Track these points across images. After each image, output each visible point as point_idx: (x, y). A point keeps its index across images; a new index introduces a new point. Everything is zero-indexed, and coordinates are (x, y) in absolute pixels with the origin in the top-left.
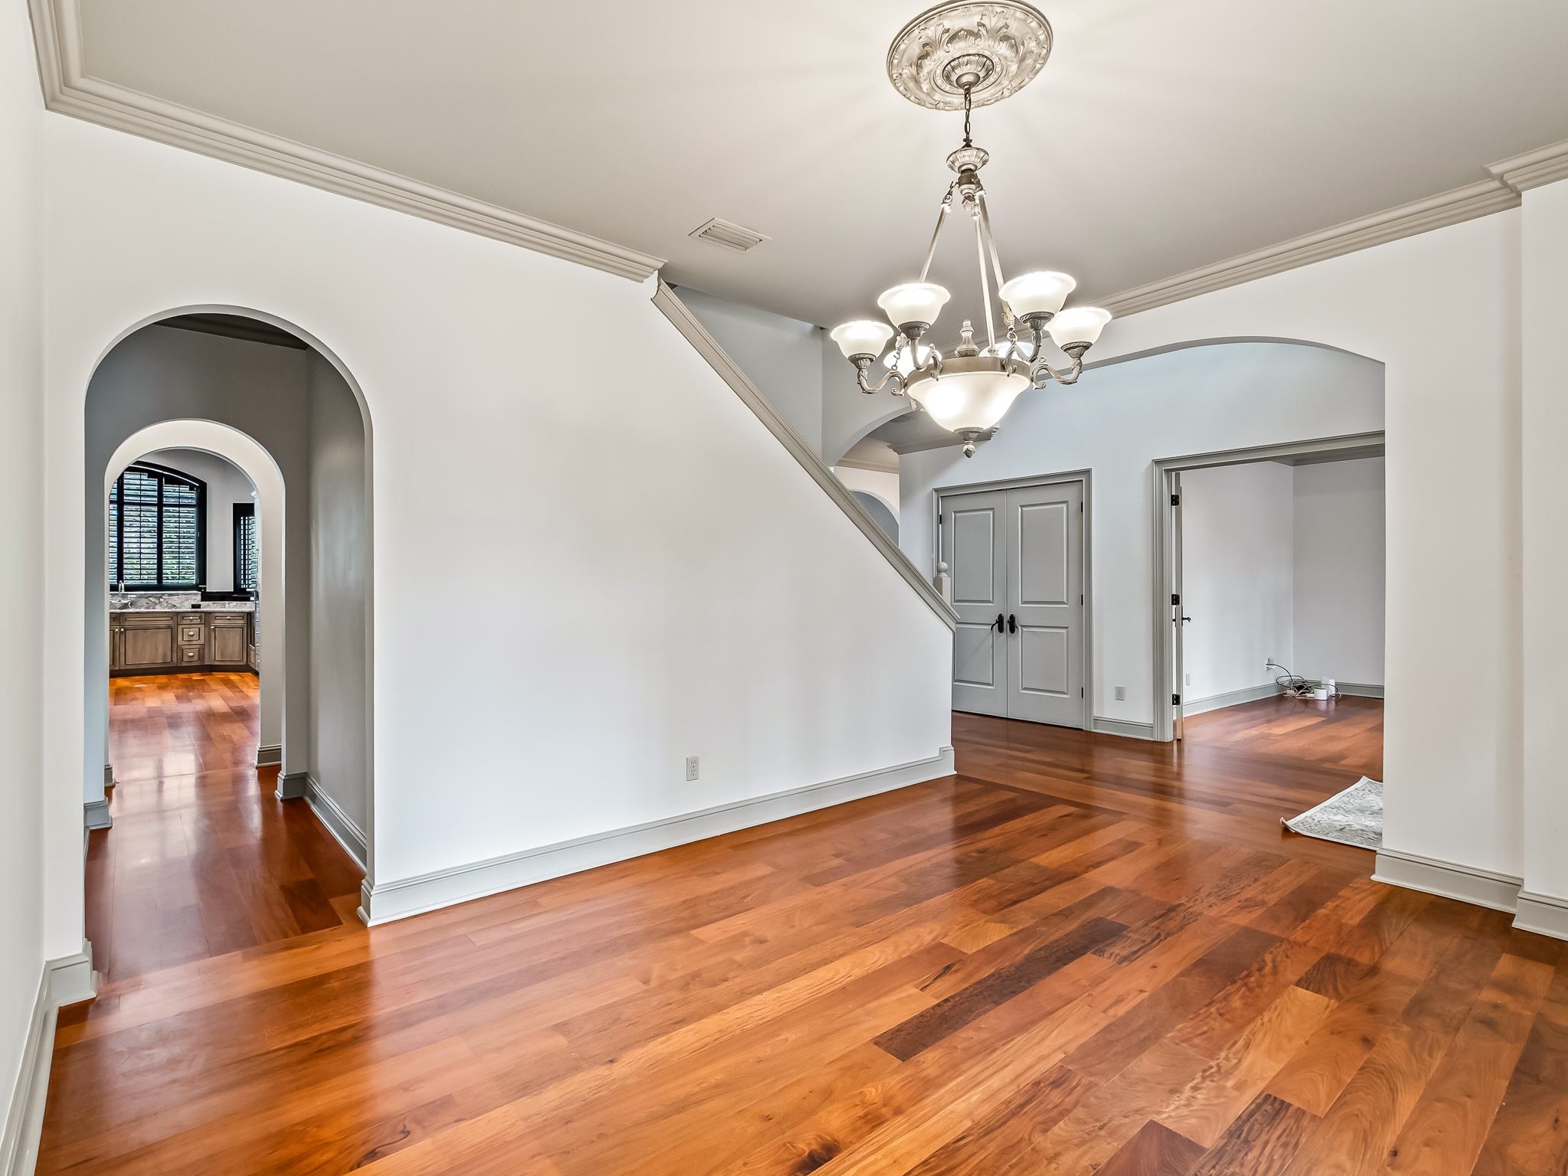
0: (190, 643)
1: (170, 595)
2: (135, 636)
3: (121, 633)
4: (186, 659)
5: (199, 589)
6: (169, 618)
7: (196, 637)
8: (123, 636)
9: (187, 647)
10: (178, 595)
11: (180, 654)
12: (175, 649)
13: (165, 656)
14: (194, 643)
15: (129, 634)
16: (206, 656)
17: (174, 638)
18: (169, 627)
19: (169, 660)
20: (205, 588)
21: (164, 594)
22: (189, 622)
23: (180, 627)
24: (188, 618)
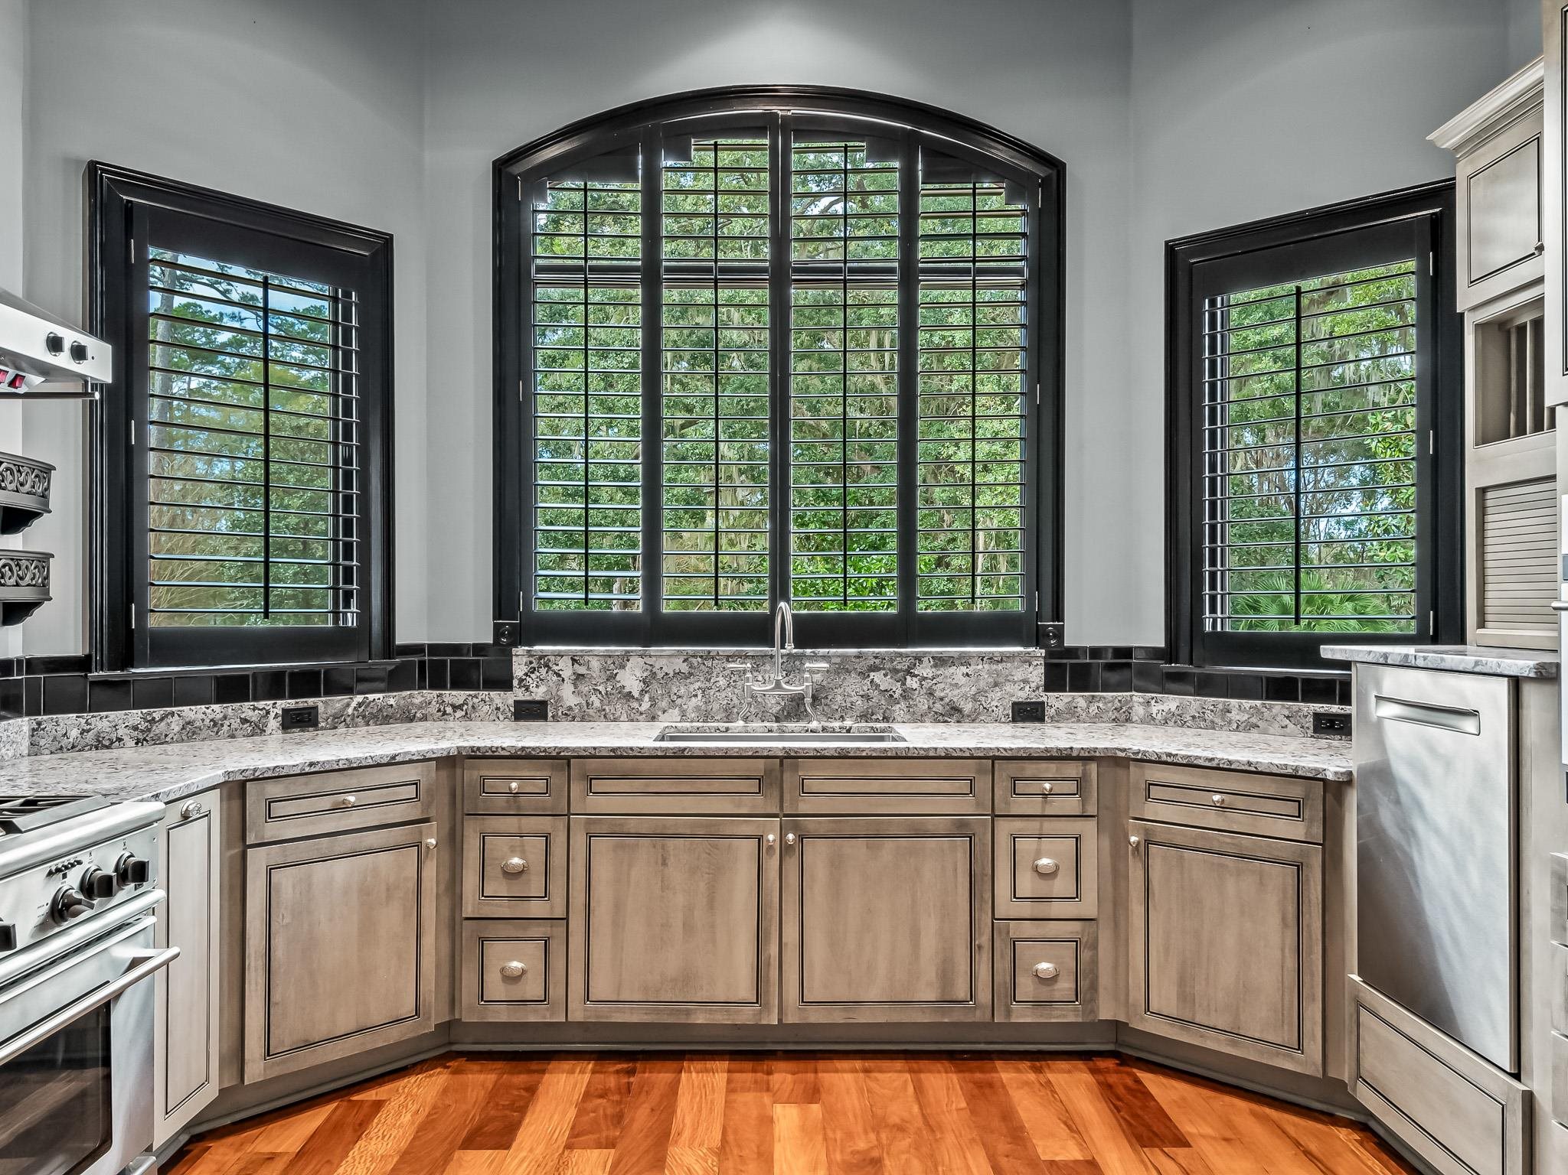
0: (1041, 910)
1: (940, 661)
2: (836, 864)
3: (785, 849)
4: (1026, 988)
5: (1038, 638)
6: (964, 787)
7: (1063, 885)
8: (792, 864)
9: (1028, 929)
10: (964, 660)
11: (1003, 965)
12: (984, 939)
13: (945, 976)
14: (1057, 909)
15: (817, 853)
16: (1105, 979)
17: (980, 883)
18: (961, 829)
19: (962, 992)
20: (1059, 634)
21: (919, 658)
22: (1033, 806)
23: (1004, 828)
24: (1033, 787)
